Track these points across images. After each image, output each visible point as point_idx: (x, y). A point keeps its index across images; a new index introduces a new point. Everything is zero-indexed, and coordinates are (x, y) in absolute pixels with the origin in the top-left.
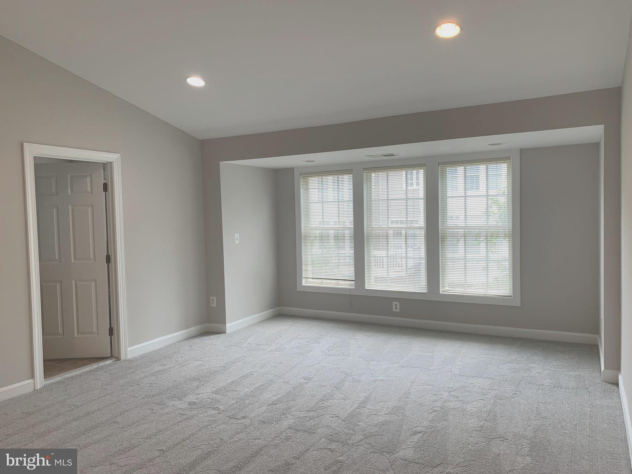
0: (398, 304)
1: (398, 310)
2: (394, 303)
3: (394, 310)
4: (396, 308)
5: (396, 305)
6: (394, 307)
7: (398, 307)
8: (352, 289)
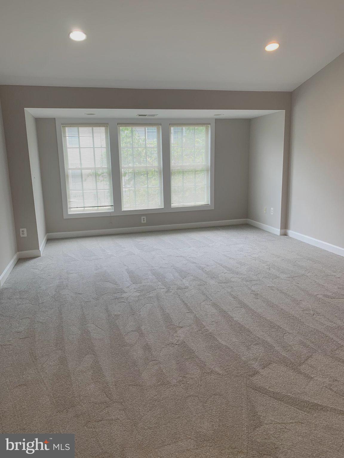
0: (145, 217)
1: (145, 222)
2: (142, 218)
3: (142, 222)
4: (144, 221)
5: (144, 219)
6: (142, 220)
7: (145, 220)
8: (112, 212)
